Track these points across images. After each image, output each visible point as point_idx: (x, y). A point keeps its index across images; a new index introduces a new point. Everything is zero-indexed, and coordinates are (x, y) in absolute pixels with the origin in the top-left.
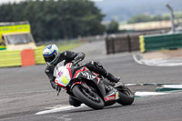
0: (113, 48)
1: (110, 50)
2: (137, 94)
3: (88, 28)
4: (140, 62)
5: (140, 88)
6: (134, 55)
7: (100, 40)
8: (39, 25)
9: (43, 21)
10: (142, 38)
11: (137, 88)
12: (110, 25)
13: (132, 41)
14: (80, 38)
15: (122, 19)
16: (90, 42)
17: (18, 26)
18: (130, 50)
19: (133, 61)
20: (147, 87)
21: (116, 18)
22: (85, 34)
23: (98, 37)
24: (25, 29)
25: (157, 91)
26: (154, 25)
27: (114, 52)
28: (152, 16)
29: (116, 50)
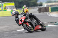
0: (41, 11)
3: (33, 4)
4: (49, 15)
8: (17, 3)
9: (19, 2)
13: (47, 8)
14: (30, 7)
16: (33, 9)
17: (11, 3)
19: (47, 15)
20: (51, 23)
22: (32, 6)
24: (13, 4)
26: (54, 4)
29: (42, 11)
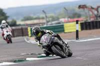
2: (27, 59)
5: (29, 56)
6: (25, 38)
10: (29, 29)
11: (27, 56)
12: (12, 22)
15: (18, 19)
18: (23, 36)
21: (15, 18)
25: (38, 57)
27: (14, 37)
28: (35, 17)
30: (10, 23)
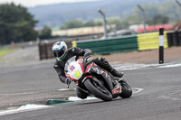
1: (44, 56)
2: (71, 99)
7: (33, 46)
10: (74, 44)
11: (71, 93)
12: (43, 31)
15: (54, 26)
21: (49, 24)
23: (31, 43)
27: (47, 58)
28: (85, 22)
30: (40, 33)
